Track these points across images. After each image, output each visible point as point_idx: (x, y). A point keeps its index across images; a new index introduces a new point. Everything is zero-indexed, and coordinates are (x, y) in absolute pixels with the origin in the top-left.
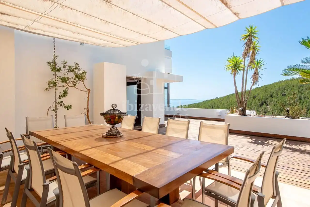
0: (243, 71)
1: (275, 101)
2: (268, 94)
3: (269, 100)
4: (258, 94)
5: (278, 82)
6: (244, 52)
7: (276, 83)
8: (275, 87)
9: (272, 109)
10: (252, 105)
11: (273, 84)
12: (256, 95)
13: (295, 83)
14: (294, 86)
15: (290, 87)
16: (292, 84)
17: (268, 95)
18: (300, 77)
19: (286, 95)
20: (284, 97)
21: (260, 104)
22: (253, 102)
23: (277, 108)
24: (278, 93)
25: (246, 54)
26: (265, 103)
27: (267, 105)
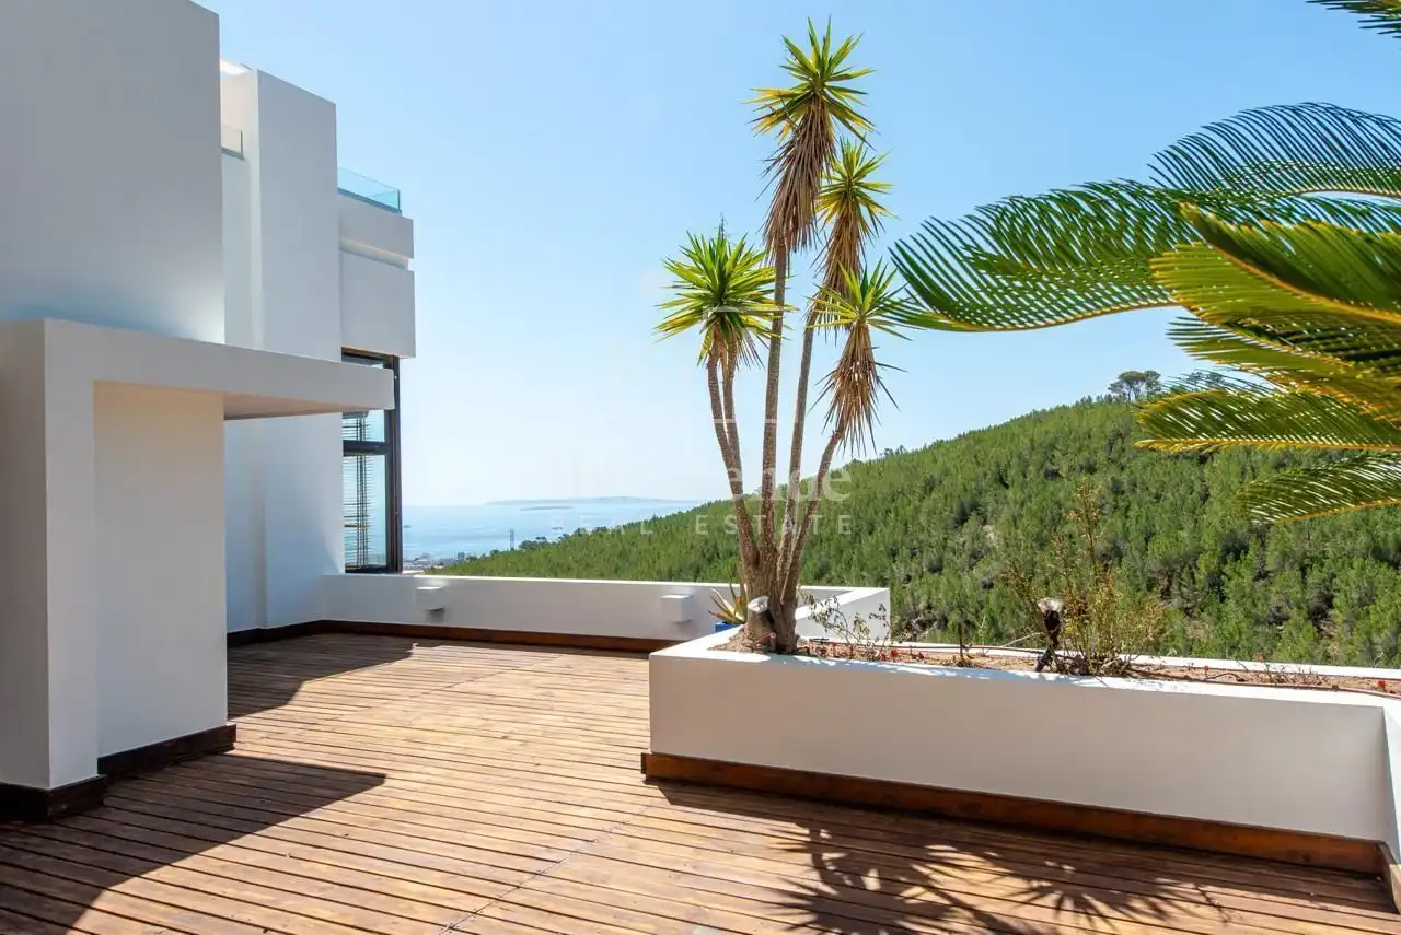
0: (768, 342)
1: (1015, 502)
2: (986, 469)
3: (988, 499)
4: (946, 473)
5: (1027, 416)
6: (772, 214)
7: (1020, 422)
8: (1016, 440)
9: (1005, 539)
10: (920, 524)
11: (1006, 425)
12: (936, 476)
13: (1093, 422)
14: (1089, 437)
15: (1074, 440)
16: (1084, 425)
17: (985, 474)
18: (1113, 395)
19: (1059, 475)
20: (1051, 486)
21: (952, 516)
22: (924, 509)
23: (1027, 535)
24: (1027, 466)
25: (788, 224)
26: (974, 514)
27: (985, 523)
